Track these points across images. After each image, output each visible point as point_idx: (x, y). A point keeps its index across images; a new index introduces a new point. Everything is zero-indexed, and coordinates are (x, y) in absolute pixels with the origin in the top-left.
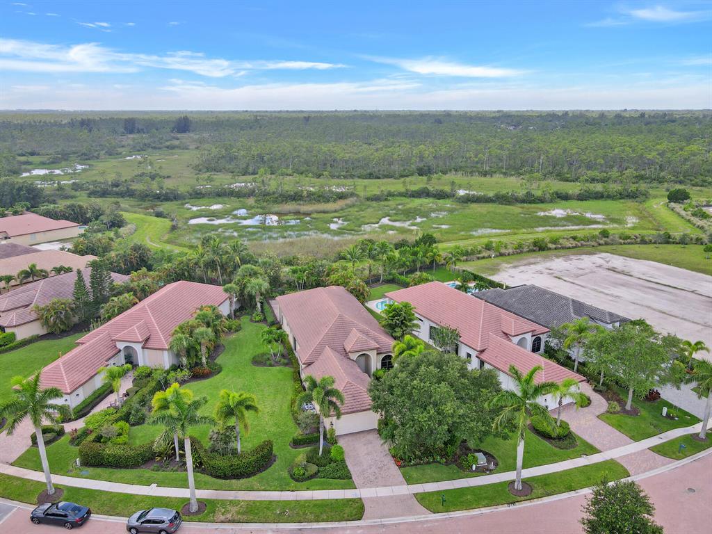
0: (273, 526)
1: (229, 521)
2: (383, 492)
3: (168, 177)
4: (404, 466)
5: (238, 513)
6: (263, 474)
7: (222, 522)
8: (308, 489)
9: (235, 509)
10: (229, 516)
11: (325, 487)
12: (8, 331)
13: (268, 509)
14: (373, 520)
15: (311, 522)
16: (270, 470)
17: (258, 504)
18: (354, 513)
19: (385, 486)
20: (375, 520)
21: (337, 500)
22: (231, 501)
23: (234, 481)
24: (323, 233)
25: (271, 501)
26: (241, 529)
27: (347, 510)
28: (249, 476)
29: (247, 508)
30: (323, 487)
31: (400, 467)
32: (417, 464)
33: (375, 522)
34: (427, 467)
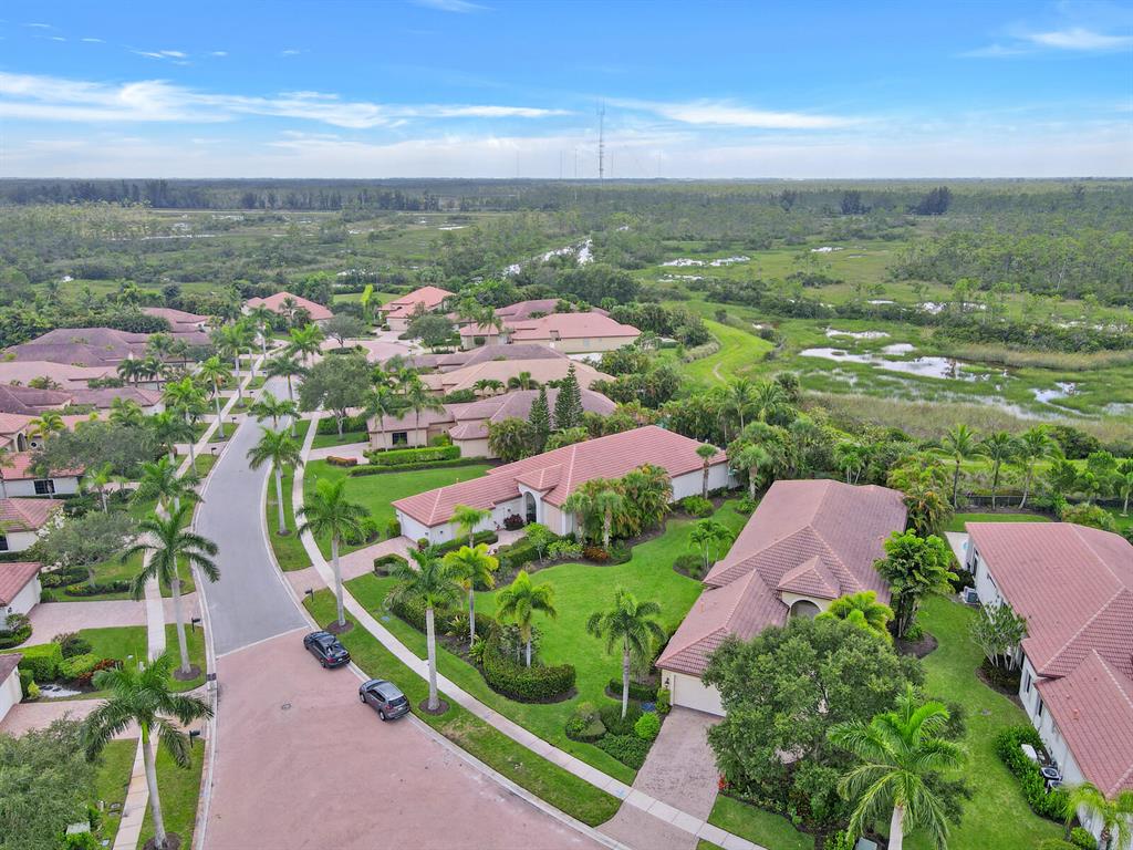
0: (489, 771)
1: (452, 740)
2: (662, 811)
3: (838, 282)
4: (728, 795)
5: (471, 737)
6: (541, 707)
7: (446, 736)
8: (571, 752)
9: (472, 730)
10: (458, 734)
11: (593, 761)
12: (455, 443)
13: (504, 748)
14: (607, 838)
15: (534, 793)
16: (552, 706)
17: (499, 738)
18: (592, 814)
19: (673, 806)
20: (610, 840)
21: (590, 785)
22: (476, 719)
23: (503, 698)
24: (1009, 404)
25: (516, 743)
26: (455, 755)
27: (589, 805)
28: (523, 700)
29: (485, 736)
30: (592, 761)
31: (722, 792)
32: (752, 802)
33: (607, 841)
34: (762, 813)
